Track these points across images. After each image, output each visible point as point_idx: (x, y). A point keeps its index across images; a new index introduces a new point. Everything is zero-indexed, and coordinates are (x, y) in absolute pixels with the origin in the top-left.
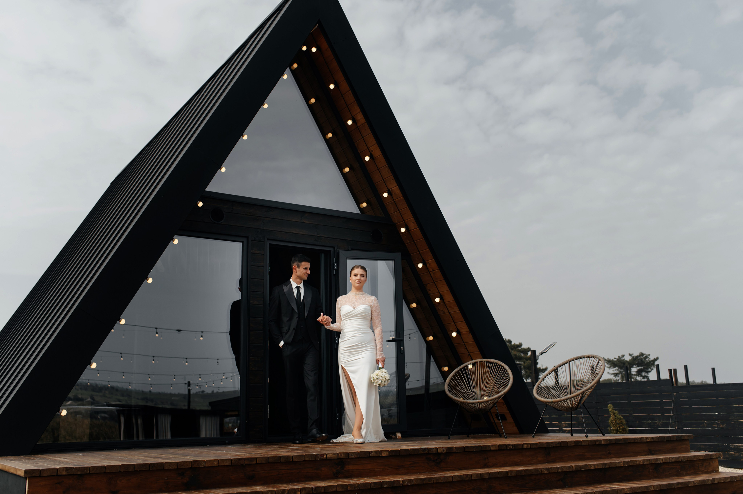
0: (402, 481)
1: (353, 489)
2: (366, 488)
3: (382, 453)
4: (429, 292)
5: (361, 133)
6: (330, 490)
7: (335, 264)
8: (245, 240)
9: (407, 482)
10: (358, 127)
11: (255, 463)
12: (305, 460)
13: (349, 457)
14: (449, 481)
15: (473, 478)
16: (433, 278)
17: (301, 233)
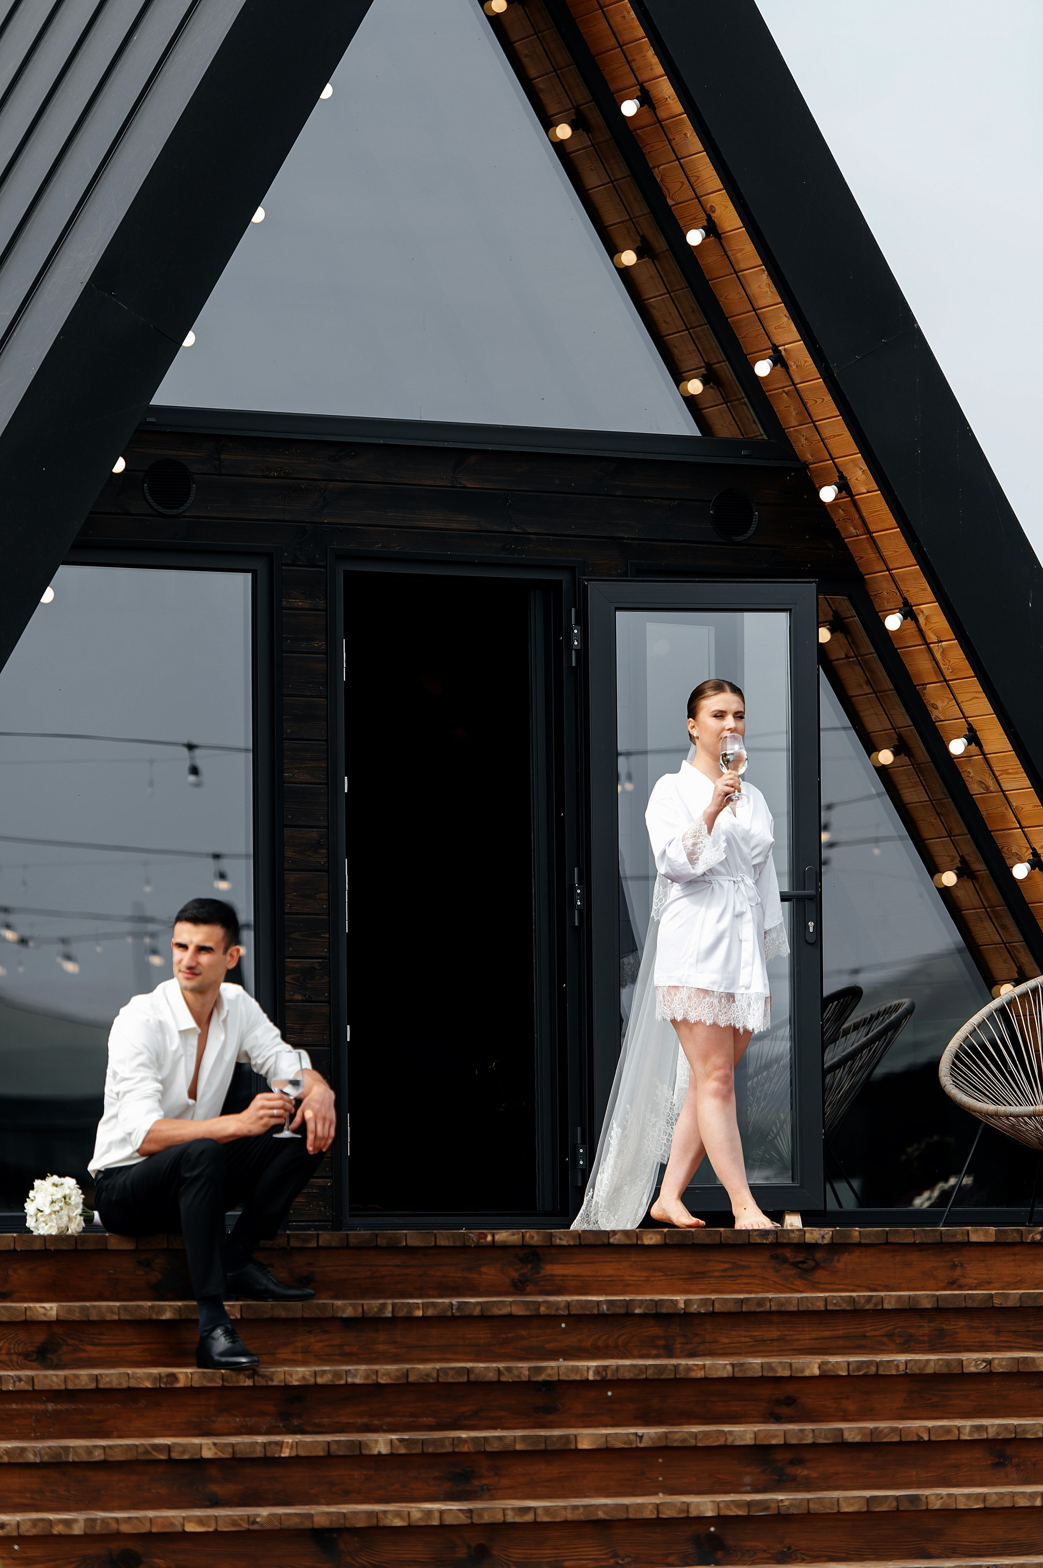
0: (683, 1302)
1: (553, 1313)
2: (588, 1312)
3: (644, 1238)
4: (935, 714)
5: (670, 143)
6: (496, 1312)
7: (576, 631)
8: (261, 565)
9: (698, 1306)
10: (659, 122)
11: (315, 1245)
12: (438, 1243)
13: (553, 1244)
14: (816, 1309)
15: (886, 1306)
16: (942, 666)
17: (454, 526)
